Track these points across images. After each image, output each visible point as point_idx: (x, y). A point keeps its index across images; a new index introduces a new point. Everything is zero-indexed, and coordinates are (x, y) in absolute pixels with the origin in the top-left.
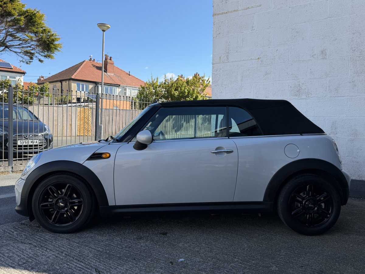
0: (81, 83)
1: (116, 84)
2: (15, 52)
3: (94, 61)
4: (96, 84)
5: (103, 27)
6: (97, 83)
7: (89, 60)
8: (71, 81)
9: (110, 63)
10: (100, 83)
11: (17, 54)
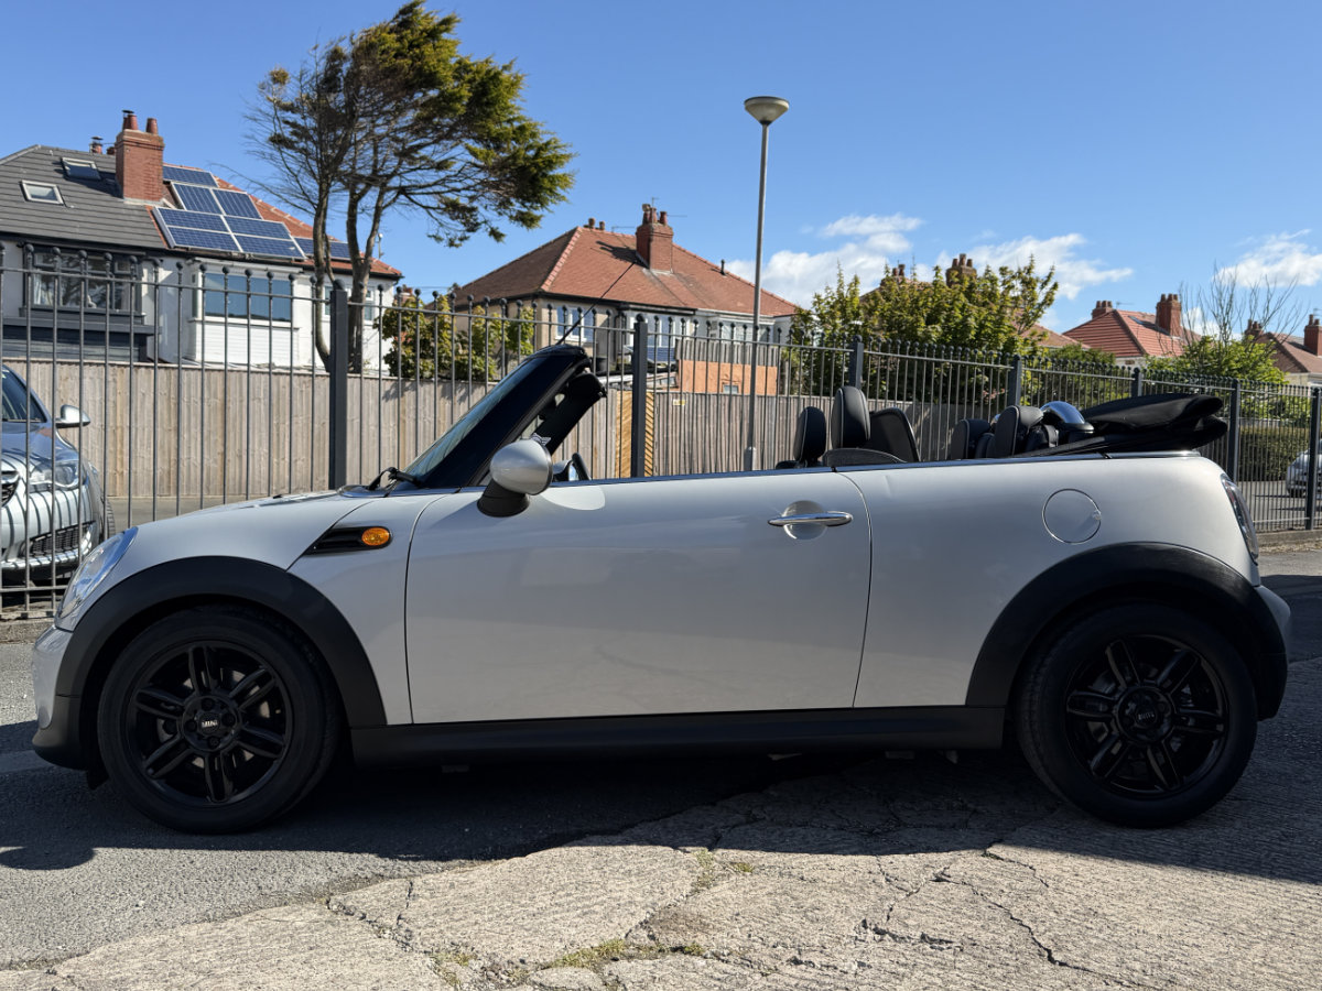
0: (572, 308)
1: (683, 306)
2: (427, 208)
3: (601, 229)
4: (620, 310)
5: (763, 108)
6: (623, 306)
7: (586, 226)
8: (541, 303)
9: (662, 235)
10: (632, 306)
11: (430, 214)
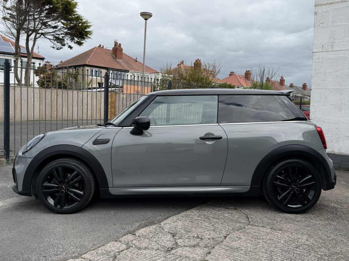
0: (94, 69)
1: (125, 70)
3: (103, 47)
4: (108, 70)
5: (145, 15)
8: (86, 67)
9: (120, 50)
10: (111, 69)
11: (50, 41)
